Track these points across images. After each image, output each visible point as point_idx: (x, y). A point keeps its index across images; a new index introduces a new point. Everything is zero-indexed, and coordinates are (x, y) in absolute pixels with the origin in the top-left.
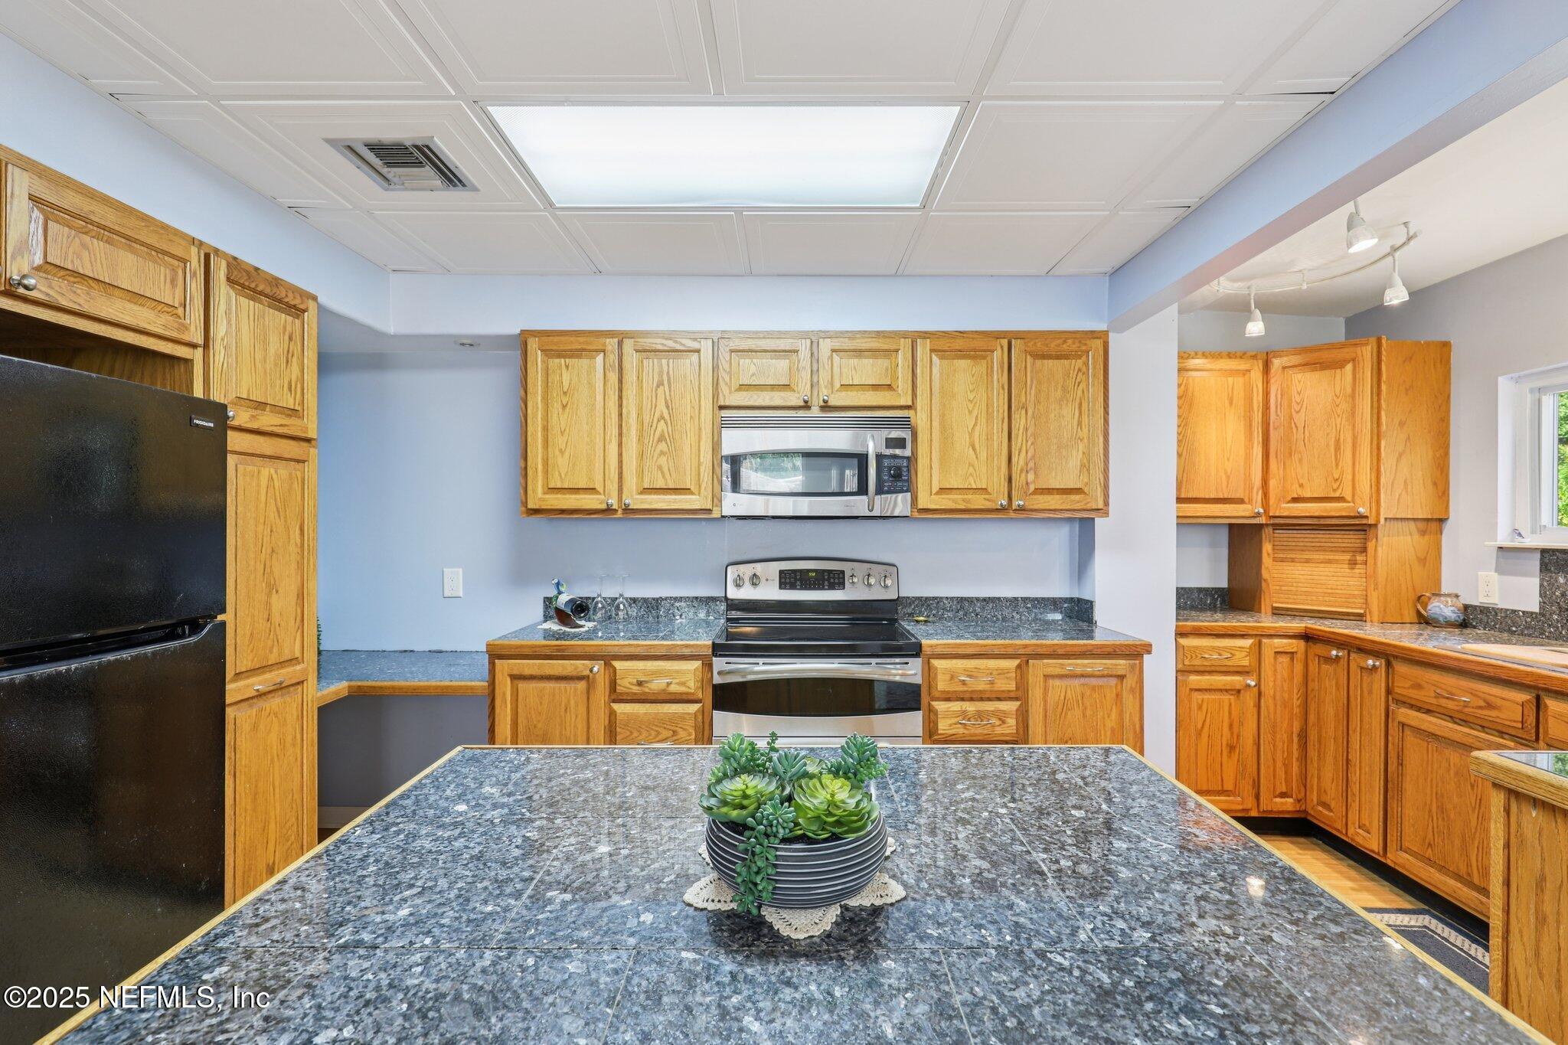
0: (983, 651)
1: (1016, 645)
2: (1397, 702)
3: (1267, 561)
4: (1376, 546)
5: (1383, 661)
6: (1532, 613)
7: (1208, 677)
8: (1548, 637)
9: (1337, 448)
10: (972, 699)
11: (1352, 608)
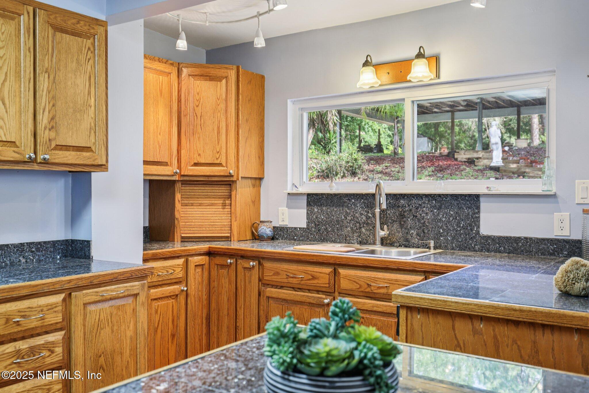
0: (34, 290)
1: (62, 281)
2: (264, 285)
3: (178, 205)
4: (236, 194)
5: (257, 262)
6: (303, 228)
7: (160, 289)
8: (310, 240)
9: (219, 132)
10: (23, 338)
11: (224, 233)
